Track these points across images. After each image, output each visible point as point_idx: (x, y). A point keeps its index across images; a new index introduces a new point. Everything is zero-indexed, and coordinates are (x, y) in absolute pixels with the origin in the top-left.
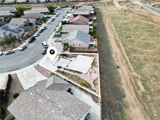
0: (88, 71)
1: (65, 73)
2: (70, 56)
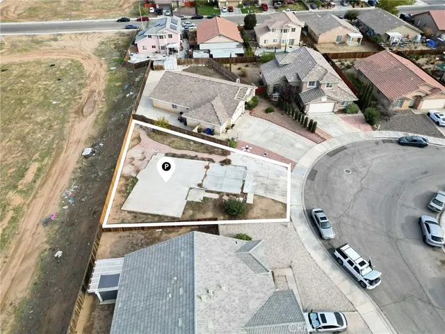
1: (205, 151)
2: (211, 207)
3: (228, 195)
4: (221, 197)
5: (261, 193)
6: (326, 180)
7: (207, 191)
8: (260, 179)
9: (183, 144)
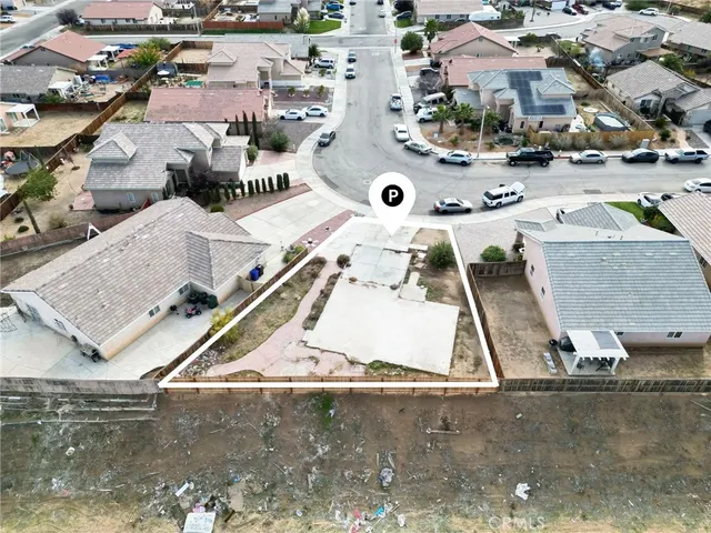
0: (323, 351)
1: (308, 283)
2: (436, 279)
3: (412, 263)
4: (417, 269)
7: (406, 282)
9: (280, 309)
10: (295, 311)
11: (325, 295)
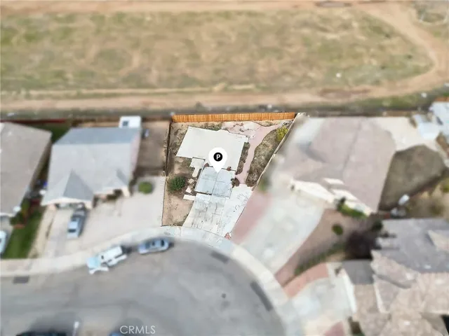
0: (239, 134)
1: (253, 168)
2: (184, 172)
3: (195, 183)
4: (193, 178)
5: (195, 206)
6: (210, 269)
7: (201, 170)
8: (213, 207)
9: (263, 153)
10: (255, 151)
11: (243, 160)
